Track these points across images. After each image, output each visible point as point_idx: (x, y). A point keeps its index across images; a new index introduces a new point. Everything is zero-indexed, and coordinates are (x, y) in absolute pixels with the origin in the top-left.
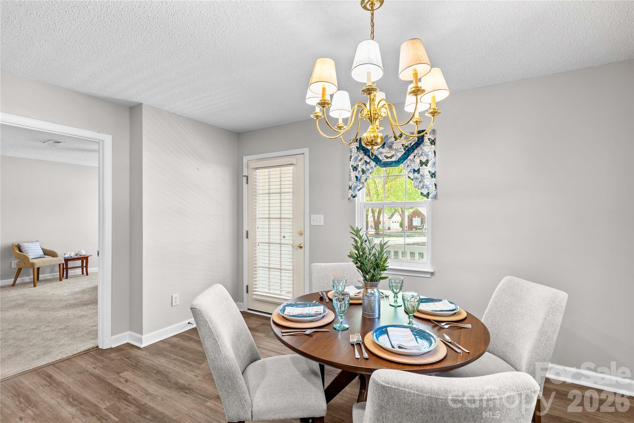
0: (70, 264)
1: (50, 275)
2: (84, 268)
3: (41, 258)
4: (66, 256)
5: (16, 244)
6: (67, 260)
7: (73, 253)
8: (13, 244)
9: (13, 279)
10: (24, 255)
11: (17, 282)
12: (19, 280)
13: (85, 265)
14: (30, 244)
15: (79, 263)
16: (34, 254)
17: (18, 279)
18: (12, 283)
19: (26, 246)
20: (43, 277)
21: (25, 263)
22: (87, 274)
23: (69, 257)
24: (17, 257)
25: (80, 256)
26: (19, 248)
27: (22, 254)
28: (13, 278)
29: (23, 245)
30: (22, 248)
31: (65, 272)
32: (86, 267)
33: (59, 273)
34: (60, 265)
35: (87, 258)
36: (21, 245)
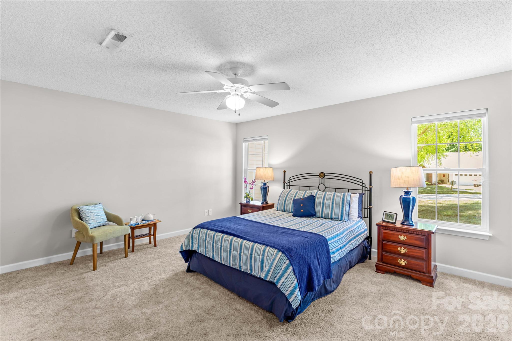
0: (137, 232)
1: (114, 245)
2: (152, 237)
3: (104, 225)
4: (132, 222)
5: (76, 207)
6: (133, 229)
7: (140, 217)
8: (72, 208)
9: (73, 253)
10: (84, 225)
11: (77, 256)
12: (80, 253)
13: (152, 233)
14: (91, 207)
15: (146, 231)
16: (96, 222)
17: (79, 251)
18: (71, 257)
19: (86, 210)
20: (107, 247)
21: (84, 236)
22: (155, 245)
23: (135, 224)
24: (77, 226)
25: (148, 221)
26: (79, 212)
27: (81, 223)
28: (72, 251)
29: (83, 209)
30: (81, 213)
31: (131, 241)
32: (154, 235)
33: (124, 242)
34: (125, 236)
35: (155, 225)
36: (81, 210)
